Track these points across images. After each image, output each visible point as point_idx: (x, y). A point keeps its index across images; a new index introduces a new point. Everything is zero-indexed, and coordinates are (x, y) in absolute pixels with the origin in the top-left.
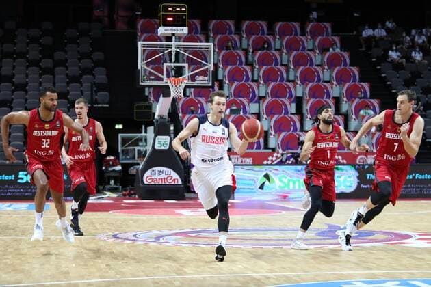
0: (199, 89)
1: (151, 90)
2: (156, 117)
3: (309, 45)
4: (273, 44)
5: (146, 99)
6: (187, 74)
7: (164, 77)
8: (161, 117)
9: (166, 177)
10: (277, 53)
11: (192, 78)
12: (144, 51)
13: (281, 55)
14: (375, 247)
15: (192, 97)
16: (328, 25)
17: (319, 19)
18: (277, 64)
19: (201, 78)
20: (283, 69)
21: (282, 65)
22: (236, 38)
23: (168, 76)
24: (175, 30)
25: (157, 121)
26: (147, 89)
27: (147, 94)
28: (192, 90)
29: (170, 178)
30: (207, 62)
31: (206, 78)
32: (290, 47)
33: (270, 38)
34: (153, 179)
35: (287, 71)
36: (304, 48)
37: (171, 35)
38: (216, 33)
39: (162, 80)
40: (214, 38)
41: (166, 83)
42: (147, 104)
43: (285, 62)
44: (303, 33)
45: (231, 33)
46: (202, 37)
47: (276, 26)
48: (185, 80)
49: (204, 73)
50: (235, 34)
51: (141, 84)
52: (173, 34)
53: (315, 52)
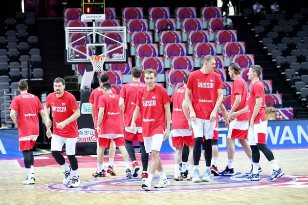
0: (116, 64)
1: (77, 65)
2: (82, 88)
3: (204, 25)
4: (174, 25)
5: (73, 73)
6: (106, 51)
7: (87, 55)
8: (86, 88)
9: (91, 136)
10: (178, 33)
11: (110, 55)
12: (70, 34)
13: (181, 34)
14: (262, 189)
15: (110, 70)
18: (178, 41)
19: (117, 55)
20: (183, 45)
21: (182, 42)
22: (145, 21)
23: (91, 54)
24: (94, 17)
25: (83, 91)
26: (73, 65)
27: (73, 69)
28: (110, 65)
29: (94, 137)
30: (122, 42)
31: (121, 55)
32: (189, 28)
33: (172, 20)
34: (80, 138)
35: (187, 47)
36: (200, 28)
37: (91, 21)
38: (128, 18)
39: (86, 57)
40: (127, 22)
41: (89, 60)
42: (74, 77)
43: (185, 39)
44: (199, 16)
45: (140, 17)
46: (117, 21)
47: (176, 11)
48: (104, 57)
49: (119, 51)
50: (144, 18)
51: (68, 61)
52: (94, 20)
53: (209, 31)
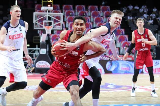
0: (58, 31)
1: (40, 31)
2: (41, 41)
3: (101, 14)
4: (87, 14)
5: (38, 35)
6: (53, 25)
8: (43, 42)
9: (44, 65)
10: (89, 18)
11: (54, 27)
12: (36, 16)
13: (90, 18)
15: (56, 34)
16: (108, 7)
17: (105, 5)
18: (89, 22)
19: (58, 26)
20: (91, 24)
21: (91, 22)
22: (73, 11)
23: (45, 26)
24: (48, 8)
25: (41, 43)
26: (38, 31)
27: (38, 33)
28: (56, 31)
29: (46, 65)
30: (60, 20)
31: (60, 26)
32: (94, 15)
33: (86, 12)
35: (93, 24)
36: (99, 16)
37: (46, 10)
38: (65, 10)
39: (42, 27)
40: (65, 12)
41: (44, 28)
42: (38, 37)
43: (92, 21)
44: (99, 10)
45: (71, 10)
46: (60, 11)
47: (89, 7)
48: (51, 28)
50: (73, 10)
51: (35, 29)
53: (103, 17)
